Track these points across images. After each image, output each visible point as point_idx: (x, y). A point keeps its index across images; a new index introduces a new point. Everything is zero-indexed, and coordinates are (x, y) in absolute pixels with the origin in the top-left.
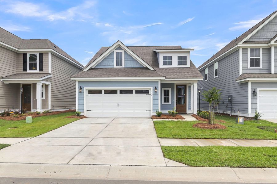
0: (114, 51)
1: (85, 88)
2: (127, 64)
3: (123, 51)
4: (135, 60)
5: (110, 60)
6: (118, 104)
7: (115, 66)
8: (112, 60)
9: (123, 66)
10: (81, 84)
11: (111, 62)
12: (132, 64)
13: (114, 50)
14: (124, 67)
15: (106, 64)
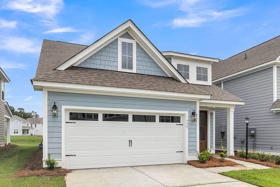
0: (117, 40)
1: (64, 108)
2: (142, 67)
3: (134, 42)
4: (154, 63)
5: (110, 54)
6: (130, 142)
7: (120, 69)
8: (114, 55)
9: (134, 71)
10: (55, 99)
11: (112, 59)
12: (149, 68)
13: (118, 37)
14: (136, 72)
15: (103, 62)
